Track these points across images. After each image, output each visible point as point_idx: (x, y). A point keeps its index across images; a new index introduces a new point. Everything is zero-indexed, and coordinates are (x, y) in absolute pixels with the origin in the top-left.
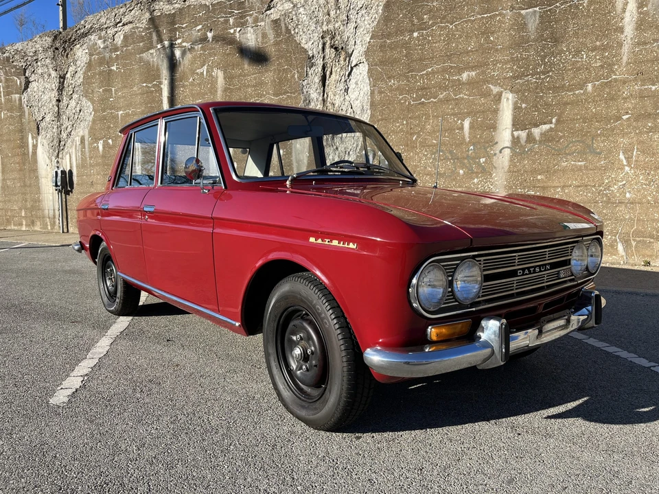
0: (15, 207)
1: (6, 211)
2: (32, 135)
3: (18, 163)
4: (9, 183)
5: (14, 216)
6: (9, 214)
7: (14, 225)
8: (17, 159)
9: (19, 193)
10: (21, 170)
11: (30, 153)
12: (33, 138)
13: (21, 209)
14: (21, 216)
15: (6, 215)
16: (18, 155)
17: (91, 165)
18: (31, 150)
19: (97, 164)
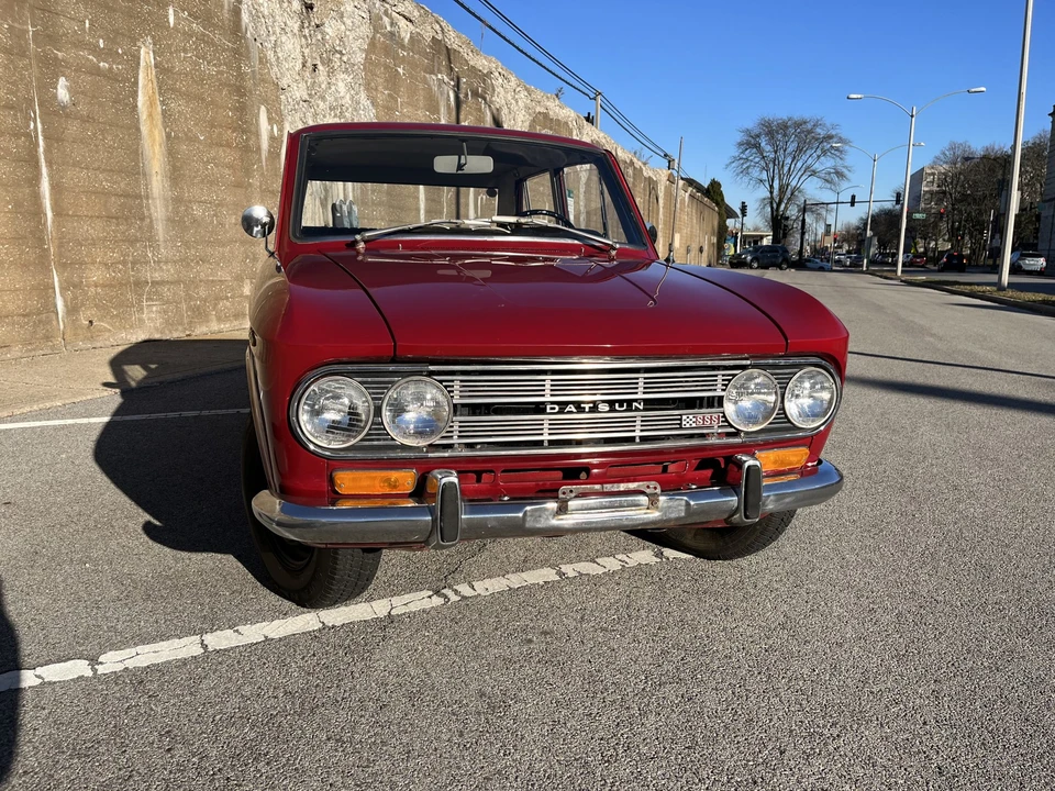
0: (222, 275)
1: (192, 284)
2: (268, 110)
3: (230, 166)
4: (197, 211)
5: (218, 299)
6: (203, 293)
7: (219, 319)
8: (228, 156)
9: (231, 241)
10: (238, 185)
11: (264, 154)
12: (270, 120)
13: (239, 279)
14: (241, 296)
15: (191, 298)
16: (229, 145)
17: (373, 203)
18: (265, 144)
19: (380, 204)
